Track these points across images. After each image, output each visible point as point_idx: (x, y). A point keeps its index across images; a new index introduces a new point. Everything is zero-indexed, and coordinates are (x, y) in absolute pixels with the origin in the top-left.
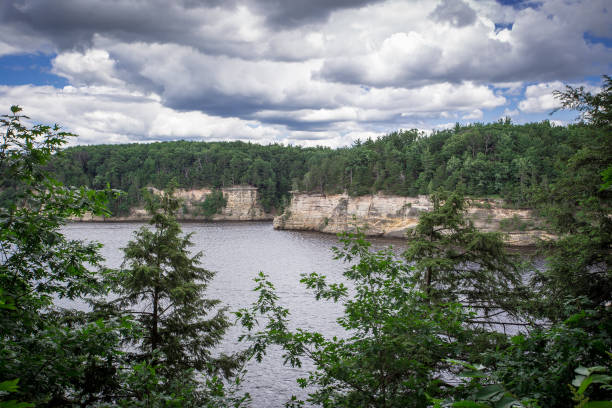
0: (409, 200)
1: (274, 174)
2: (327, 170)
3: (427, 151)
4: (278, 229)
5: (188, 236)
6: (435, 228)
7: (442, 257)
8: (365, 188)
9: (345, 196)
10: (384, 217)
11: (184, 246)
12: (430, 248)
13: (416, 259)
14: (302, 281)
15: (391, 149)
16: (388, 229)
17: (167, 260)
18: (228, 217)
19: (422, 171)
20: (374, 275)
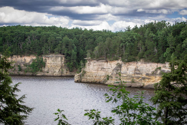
0: (160, 65)
1: (75, 47)
2: (109, 46)
3: (171, 35)
4: (77, 82)
5: (17, 85)
6: (172, 83)
7: (174, 101)
8: (133, 57)
9: (120, 62)
10: (144, 75)
11: (14, 91)
12: (168, 95)
13: (159, 102)
14: (86, 114)
15: (149, 33)
16: (146, 83)
17: (4, 100)
18: (47, 74)
19: (168, 47)
20: (131, 112)
